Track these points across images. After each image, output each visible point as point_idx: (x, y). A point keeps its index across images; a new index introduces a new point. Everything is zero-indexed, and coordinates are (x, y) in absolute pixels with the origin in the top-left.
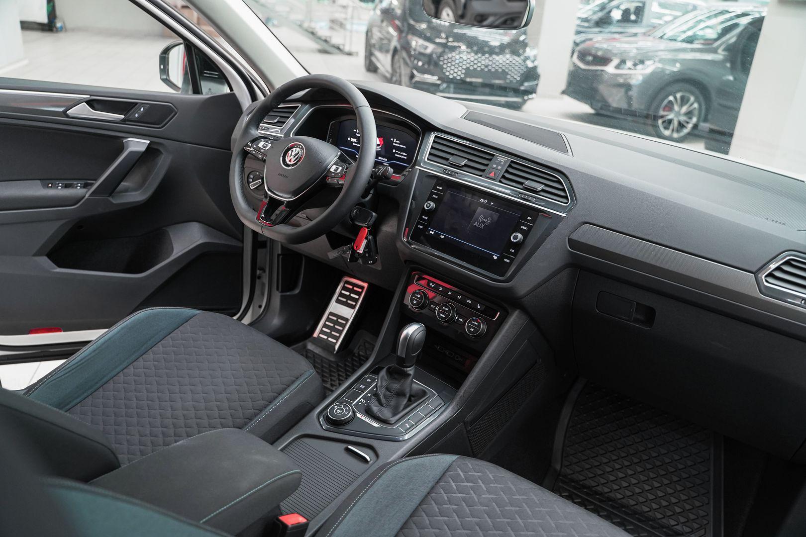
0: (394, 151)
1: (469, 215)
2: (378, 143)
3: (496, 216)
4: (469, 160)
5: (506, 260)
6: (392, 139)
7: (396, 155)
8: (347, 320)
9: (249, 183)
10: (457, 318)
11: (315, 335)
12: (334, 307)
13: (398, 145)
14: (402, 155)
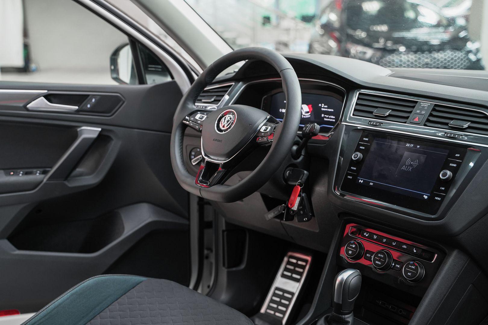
0: (323, 115)
1: (397, 160)
2: (308, 110)
3: (423, 158)
4: (393, 110)
5: (436, 198)
6: (320, 105)
7: (325, 119)
8: (292, 294)
9: (191, 159)
10: (393, 264)
11: (263, 311)
12: (280, 282)
13: (326, 110)
14: (331, 118)
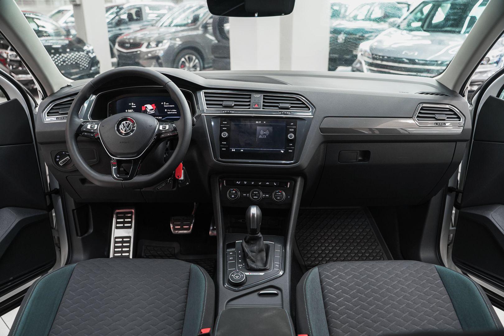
1: (254, 133)
2: (152, 108)
3: (271, 128)
4: (235, 101)
5: (290, 151)
6: (162, 103)
7: (168, 113)
8: (130, 237)
10: (264, 195)
11: (111, 256)
12: (117, 233)
13: (168, 106)
14: (173, 112)
